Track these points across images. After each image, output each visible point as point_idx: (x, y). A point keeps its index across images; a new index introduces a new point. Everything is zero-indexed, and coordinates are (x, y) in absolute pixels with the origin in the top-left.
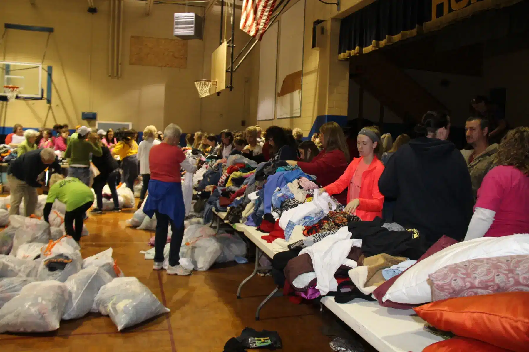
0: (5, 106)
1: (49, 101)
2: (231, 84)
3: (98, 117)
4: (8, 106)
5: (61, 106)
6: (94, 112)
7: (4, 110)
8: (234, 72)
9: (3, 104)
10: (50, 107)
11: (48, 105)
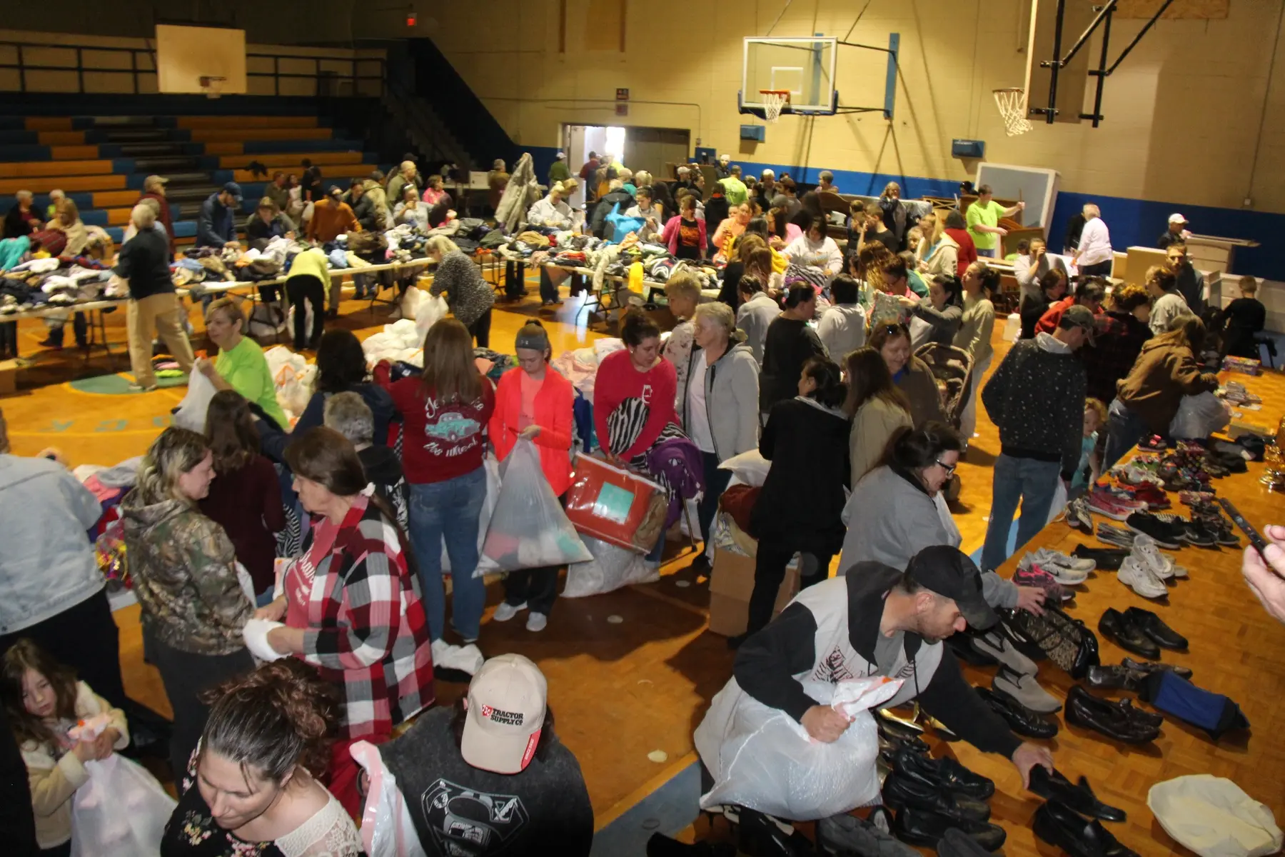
0: (810, 123)
1: (888, 114)
2: (1052, 104)
3: (988, 152)
4: (815, 123)
5: (911, 123)
6: (979, 139)
7: (809, 130)
8: (1062, 67)
9: (807, 120)
10: (890, 126)
11: (888, 122)
